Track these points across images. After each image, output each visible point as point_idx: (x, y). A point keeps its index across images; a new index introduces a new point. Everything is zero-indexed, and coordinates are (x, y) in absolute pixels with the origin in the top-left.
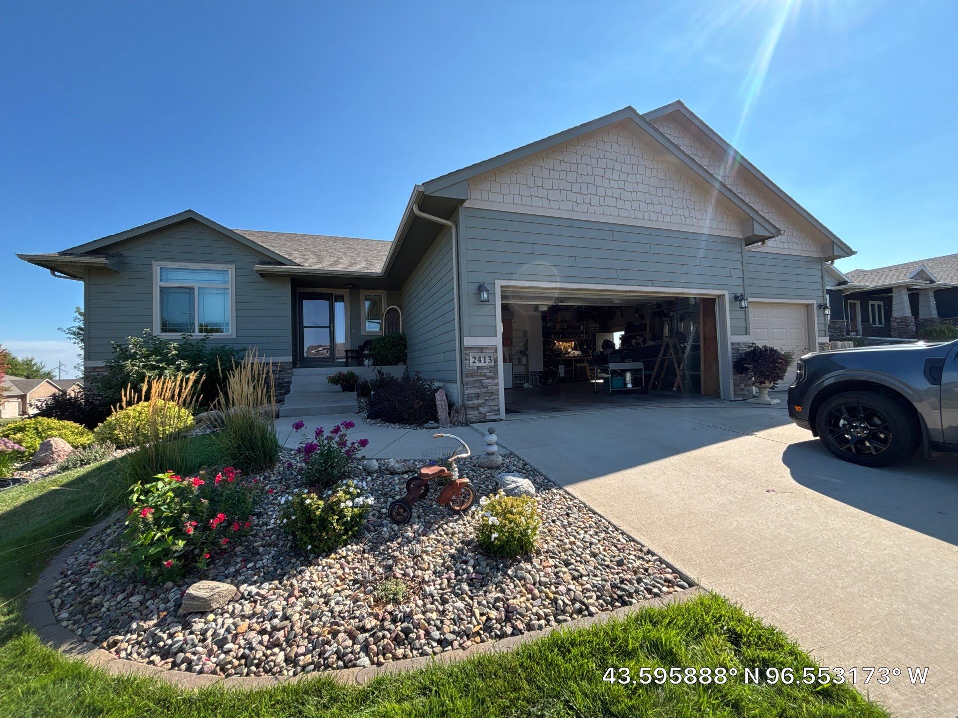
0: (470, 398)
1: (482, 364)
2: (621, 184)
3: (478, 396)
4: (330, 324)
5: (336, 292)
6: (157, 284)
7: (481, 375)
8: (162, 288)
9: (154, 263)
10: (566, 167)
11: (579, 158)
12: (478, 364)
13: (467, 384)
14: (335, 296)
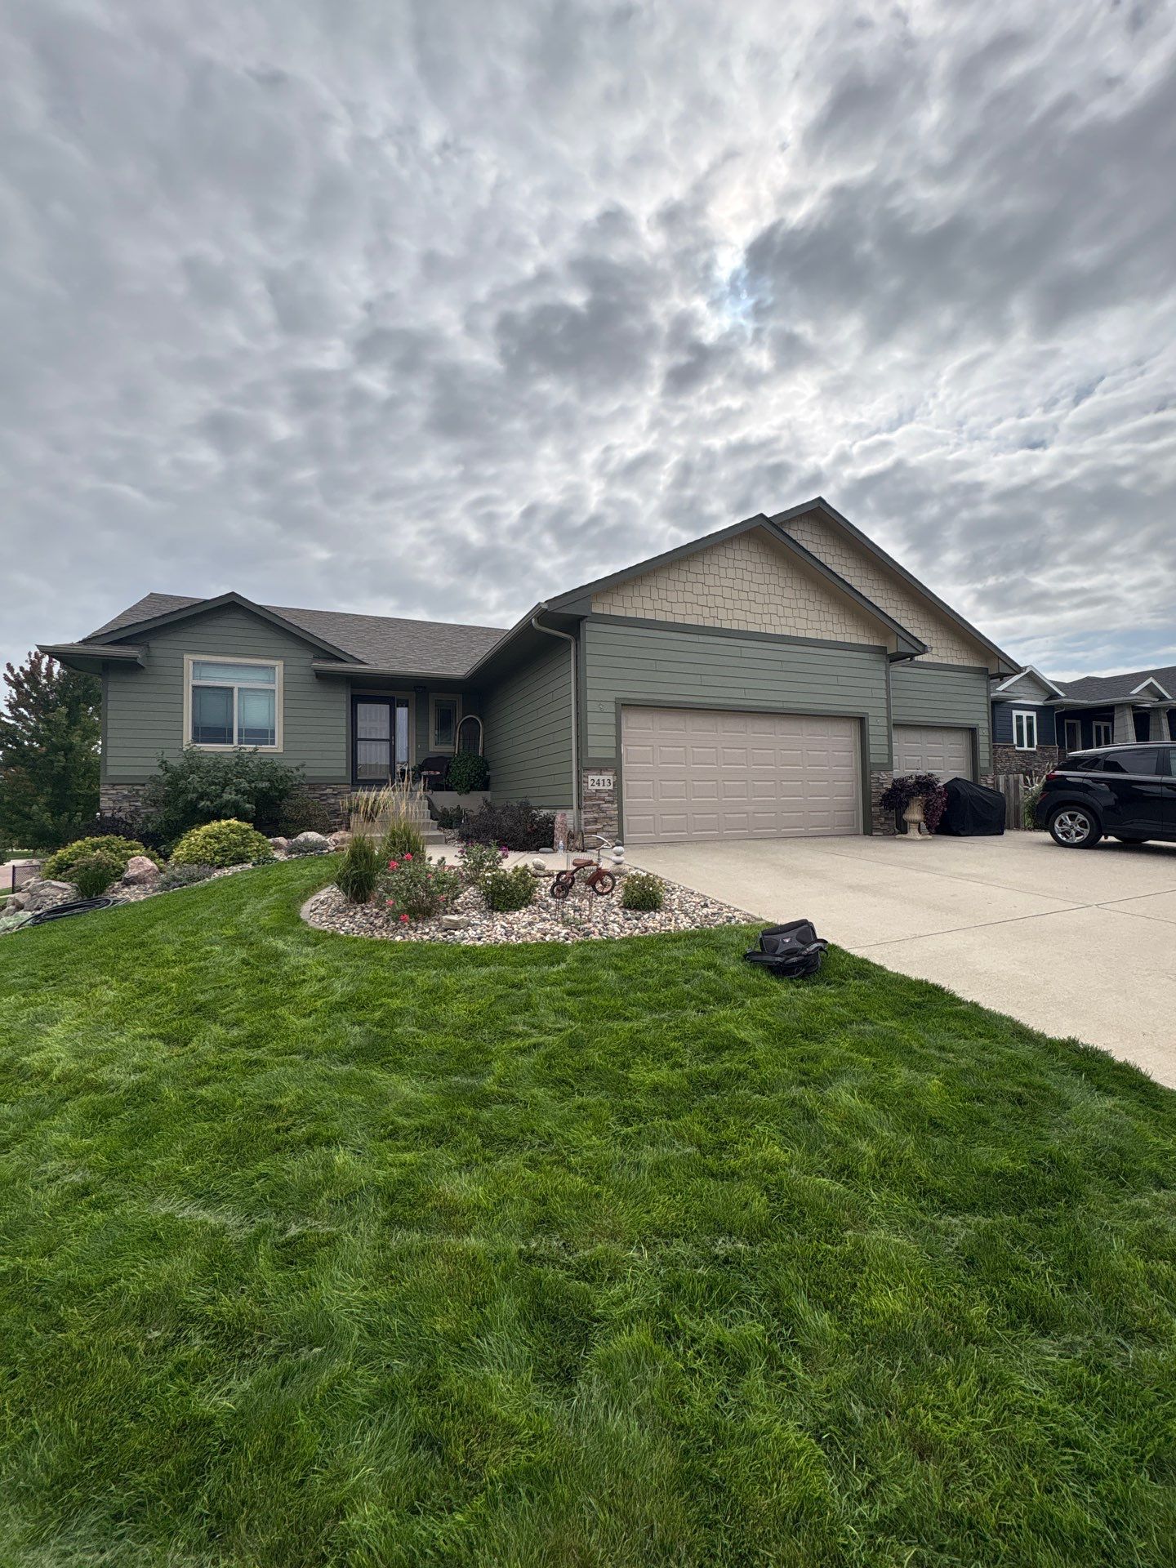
0: (587, 823)
1: (601, 787)
2: (752, 596)
3: (596, 821)
4: (391, 736)
5: (398, 695)
6: (190, 681)
7: (600, 799)
8: (195, 687)
9: (187, 657)
10: (691, 577)
11: (706, 567)
12: (597, 787)
13: (585, 808)
14: (398, 700)
